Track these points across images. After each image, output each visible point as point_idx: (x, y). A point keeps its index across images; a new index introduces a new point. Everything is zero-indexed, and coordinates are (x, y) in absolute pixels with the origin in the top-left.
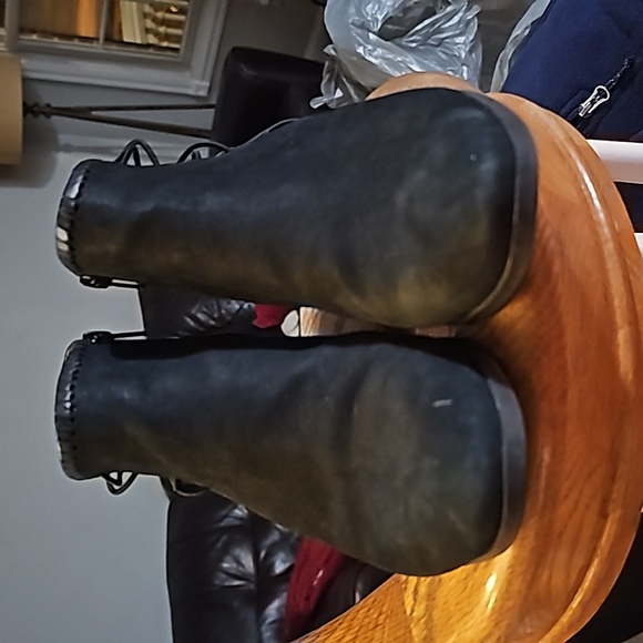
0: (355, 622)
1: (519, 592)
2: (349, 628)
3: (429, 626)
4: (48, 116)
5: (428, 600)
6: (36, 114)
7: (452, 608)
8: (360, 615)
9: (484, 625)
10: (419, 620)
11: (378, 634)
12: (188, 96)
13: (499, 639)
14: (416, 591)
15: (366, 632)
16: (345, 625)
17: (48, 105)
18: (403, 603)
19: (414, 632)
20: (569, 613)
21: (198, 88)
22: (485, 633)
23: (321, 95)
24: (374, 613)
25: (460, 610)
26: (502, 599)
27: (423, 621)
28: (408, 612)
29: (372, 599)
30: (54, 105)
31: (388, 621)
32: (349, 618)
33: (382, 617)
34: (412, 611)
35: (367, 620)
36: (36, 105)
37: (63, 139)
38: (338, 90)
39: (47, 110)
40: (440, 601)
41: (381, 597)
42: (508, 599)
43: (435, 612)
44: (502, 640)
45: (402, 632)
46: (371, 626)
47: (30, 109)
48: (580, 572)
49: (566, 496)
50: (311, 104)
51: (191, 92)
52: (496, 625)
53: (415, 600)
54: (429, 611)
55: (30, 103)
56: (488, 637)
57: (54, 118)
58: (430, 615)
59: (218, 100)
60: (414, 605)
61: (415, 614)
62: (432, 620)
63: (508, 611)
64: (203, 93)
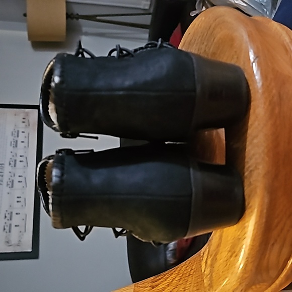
0: (181, 272)
1: (251, 270)
2: (178, 274)
3: (211, 279)
4: (77, 19)
5: (211, 267)
6: (72, 18)
7: (221, 273)
8: (183, 269)
9: (234, 283)
10: (207, 276)
11: (190, 279)
12: (141, 9)
13: (242, 290)
14: (206, 262)
15: (185, 277)
16: (176, 272)
17: (77, 14)
18: (201, 267)
19: (205, 281)
20: (280, 279)
21: (145, 5)
22: (235, 287)
23: (196, 10)
24: (189, 269)
25: (224, 275)
26: (243, 273)
27: (208, 276)
28: (203, 271)
29: (189, 262)
30: (80, 14)
31: (194, 273)
32: (178, 269)
33: (193, 271)
34: (205, 271)
35: (186, 272)
36: (72, 14)
37: (84, 29)
38: (204, 7)
39: (77, 16)
40: (216, 269)
41: (192, 262)
42: (246, 273)
43: (213, 274)
44: (243, 291)
45: (200, 280)
46: (188, 274)
47: (69, 16)
48: (284, 261)
49: (276, 226)
50: (191, 14)
51: (142, 7)
52: (240, 284)
53: (206, 266)
54: (211, 272)
55: (69, 14)
56: (236, 289)
57: (80, 20)
58: (212, 275)
59: (153, 10)
60: (205, 268)
61: (205, 273)
62: (213, 277)
63: (246, 278)
64: (147, 7)
